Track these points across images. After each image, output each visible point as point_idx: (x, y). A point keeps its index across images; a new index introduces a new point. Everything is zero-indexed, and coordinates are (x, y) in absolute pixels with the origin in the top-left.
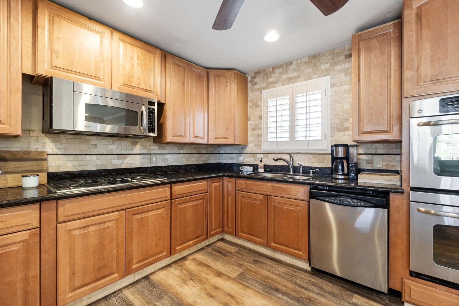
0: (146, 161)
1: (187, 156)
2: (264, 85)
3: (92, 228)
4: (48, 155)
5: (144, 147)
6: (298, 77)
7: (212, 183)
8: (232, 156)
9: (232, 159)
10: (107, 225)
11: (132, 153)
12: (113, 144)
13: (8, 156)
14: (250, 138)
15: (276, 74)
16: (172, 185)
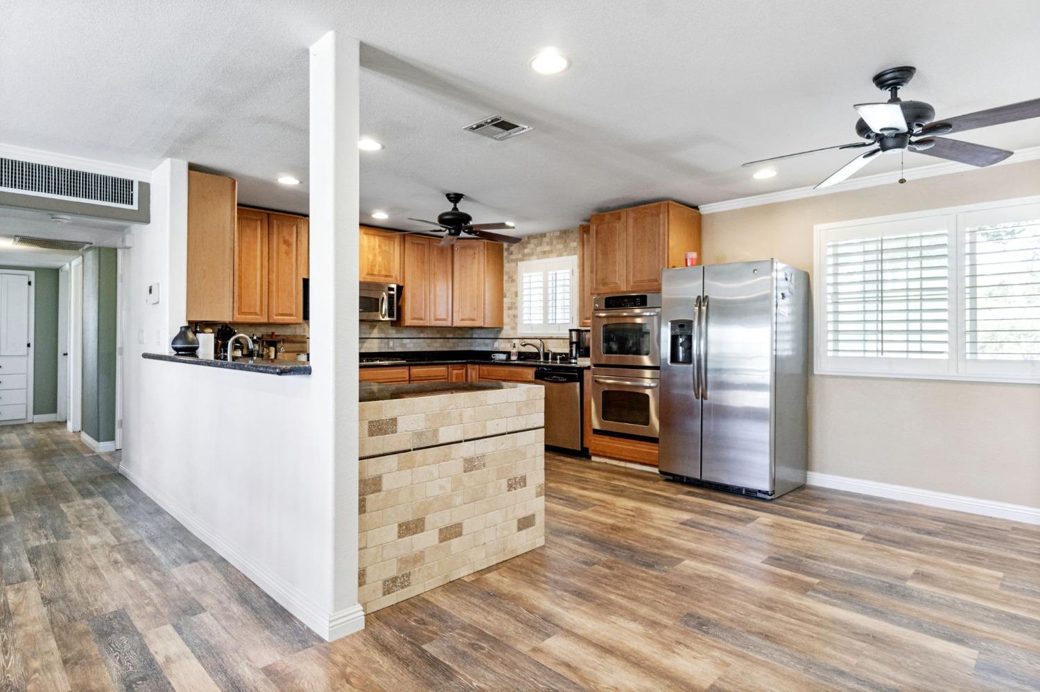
0: (383, 345)
1: (428, 341)
2: (520, 256)
5: (381, 330)
6: (551, 252)
7: (453, 369)
8: (487, 341)
9: (487, 345)
11: (371, 337)
13: (285, 338)
14: (506, 320)
15: (531, 246)
16: (411, 367)
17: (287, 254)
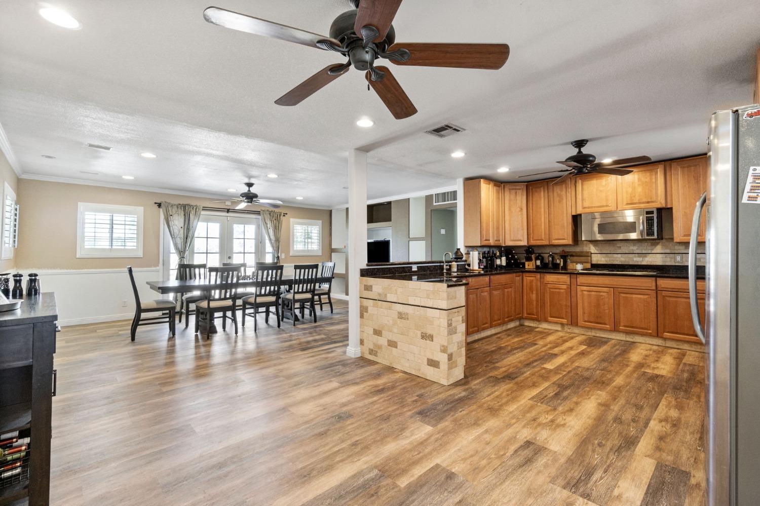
0: (668, 259)
3: (593, 293)
4: (591, 253)
10: (601, 294)
11: (653, 252)
12: (634, 245)
13: (574, 254)
16: (658, 279)
17: (560, 202)
